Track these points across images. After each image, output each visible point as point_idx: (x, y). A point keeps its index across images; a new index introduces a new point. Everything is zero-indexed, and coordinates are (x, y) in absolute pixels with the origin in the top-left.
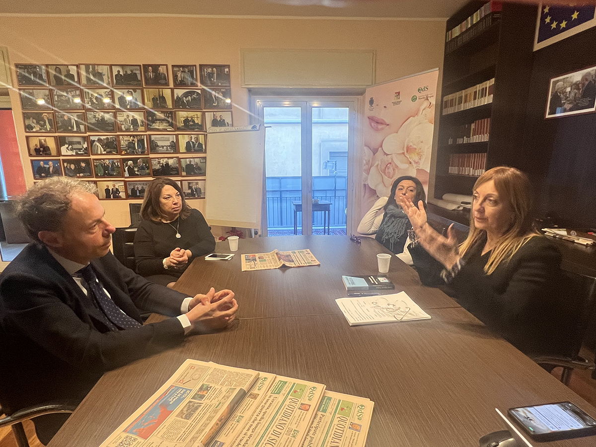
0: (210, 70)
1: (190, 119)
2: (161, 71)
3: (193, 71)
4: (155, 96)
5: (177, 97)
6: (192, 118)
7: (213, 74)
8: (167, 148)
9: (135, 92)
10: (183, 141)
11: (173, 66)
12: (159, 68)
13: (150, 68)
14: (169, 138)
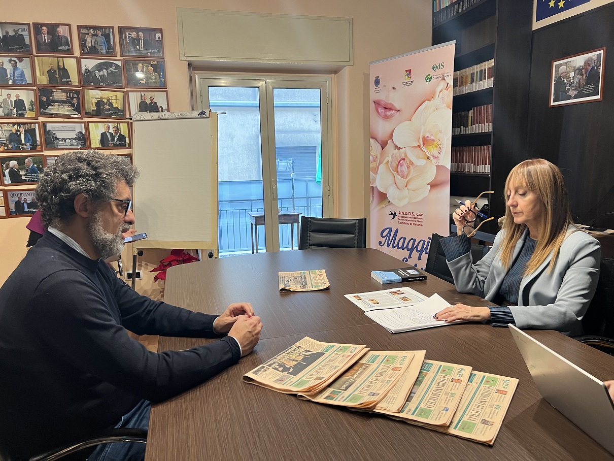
0: (134, 35)
1: (105, 101)
2: (61, 34)
3: (109, 35)
4: (52, 69)
5: (86, 70)
6: (108, 100)
7: (138, 40)
8: (72, 142)
9: (21, 61)
10: (96, 132)
11: (79, 27)
12: (58, 29)
13: (44, 28)
14: (74, 127)
